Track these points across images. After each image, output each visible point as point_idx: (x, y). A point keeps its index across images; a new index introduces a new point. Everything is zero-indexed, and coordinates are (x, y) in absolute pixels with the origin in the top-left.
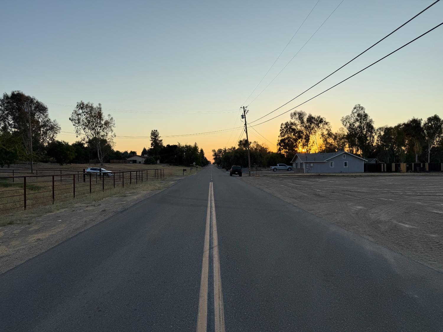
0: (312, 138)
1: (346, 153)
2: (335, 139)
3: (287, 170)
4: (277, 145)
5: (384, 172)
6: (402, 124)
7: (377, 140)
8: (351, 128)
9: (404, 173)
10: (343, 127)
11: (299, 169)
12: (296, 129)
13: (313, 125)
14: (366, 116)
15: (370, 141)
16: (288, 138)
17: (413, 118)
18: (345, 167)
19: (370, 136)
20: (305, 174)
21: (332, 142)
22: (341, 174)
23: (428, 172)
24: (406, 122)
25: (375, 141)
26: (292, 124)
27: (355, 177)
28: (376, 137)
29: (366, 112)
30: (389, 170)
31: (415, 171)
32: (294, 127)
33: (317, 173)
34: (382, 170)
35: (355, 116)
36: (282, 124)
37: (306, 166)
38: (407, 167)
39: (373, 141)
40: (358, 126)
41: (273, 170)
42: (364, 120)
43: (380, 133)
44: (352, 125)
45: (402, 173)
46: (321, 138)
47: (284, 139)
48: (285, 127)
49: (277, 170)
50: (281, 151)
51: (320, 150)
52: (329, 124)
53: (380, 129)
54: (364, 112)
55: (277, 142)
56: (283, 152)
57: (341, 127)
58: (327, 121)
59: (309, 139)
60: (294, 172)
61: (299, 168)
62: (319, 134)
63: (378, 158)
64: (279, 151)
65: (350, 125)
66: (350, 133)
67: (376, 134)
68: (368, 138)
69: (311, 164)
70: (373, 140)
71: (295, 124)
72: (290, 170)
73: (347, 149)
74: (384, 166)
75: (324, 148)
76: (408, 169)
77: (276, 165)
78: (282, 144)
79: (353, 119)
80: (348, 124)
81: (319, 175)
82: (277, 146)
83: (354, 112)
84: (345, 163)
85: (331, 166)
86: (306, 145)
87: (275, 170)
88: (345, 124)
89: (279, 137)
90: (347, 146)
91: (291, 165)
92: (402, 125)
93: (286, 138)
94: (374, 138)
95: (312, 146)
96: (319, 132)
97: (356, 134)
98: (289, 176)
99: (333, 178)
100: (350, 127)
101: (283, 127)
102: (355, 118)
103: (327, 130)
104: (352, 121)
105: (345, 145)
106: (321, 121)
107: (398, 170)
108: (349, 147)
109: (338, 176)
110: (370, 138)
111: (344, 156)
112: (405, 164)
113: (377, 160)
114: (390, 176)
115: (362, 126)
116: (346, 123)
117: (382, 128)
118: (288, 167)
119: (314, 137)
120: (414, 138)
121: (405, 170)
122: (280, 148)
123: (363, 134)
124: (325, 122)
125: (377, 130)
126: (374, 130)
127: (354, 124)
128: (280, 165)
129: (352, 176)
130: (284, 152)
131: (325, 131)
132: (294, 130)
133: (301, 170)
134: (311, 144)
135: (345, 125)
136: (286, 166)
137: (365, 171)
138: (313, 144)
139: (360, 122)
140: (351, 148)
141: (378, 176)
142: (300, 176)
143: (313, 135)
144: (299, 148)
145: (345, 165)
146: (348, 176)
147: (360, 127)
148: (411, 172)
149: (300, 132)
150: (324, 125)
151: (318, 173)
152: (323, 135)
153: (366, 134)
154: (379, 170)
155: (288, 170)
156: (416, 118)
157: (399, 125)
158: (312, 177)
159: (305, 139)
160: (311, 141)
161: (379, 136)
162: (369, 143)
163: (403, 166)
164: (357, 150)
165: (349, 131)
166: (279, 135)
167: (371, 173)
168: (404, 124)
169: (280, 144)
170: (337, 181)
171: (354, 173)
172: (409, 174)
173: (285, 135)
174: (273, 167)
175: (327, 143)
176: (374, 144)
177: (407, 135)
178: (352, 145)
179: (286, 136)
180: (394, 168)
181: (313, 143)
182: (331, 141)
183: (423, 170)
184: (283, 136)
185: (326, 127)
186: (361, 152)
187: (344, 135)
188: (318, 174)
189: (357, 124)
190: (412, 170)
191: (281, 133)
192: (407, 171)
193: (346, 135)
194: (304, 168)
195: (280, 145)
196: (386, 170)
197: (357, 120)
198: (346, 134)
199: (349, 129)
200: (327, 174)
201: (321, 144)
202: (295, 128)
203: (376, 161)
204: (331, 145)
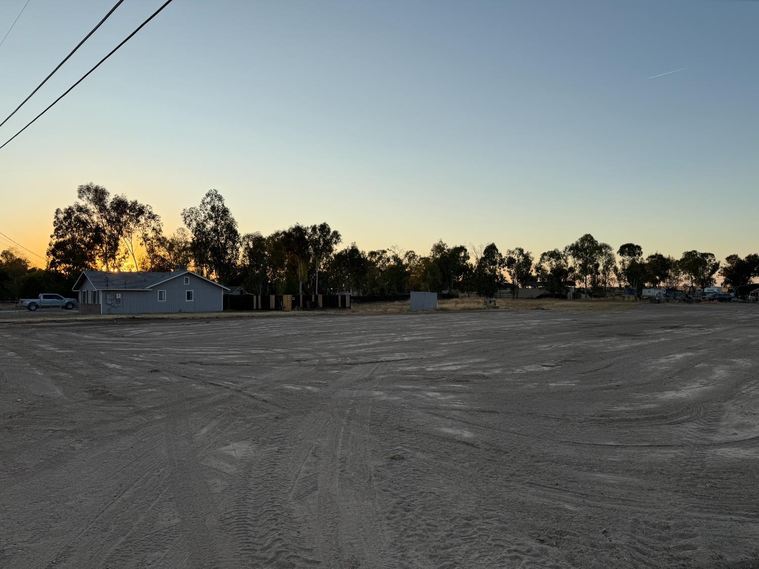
0: (124, 244)
1: (189, 274)
2: (170, 249)
3: (63, 307)
4: (48, 254)
5: (257, 310)
6: (280, 233)
7: (244, 256)
8: (199, 230)
9: (288, 311)
10: (185, 227)
11: (89, 305)
12: (90, 221)
13: (124, 218)
14: (225, 211)
15: (233, 257)
16: (73, 239)
17: (296, 224)
18: (187, 301)
19: (232, 248)
20: (102, 317)
21: (164, 255)
22: (180, 316)
23: (322, 309)
24: (287, 229)
25: (241, 257)
26: (80, 209)
27: (208, 320)
28: (241, 250)
29: (226, 205)
30: (266, 307)
31: (305, 308)
32: (84, 217)
33: (129, 314)
34: (255, 307)
35: (206, 210)
36: (58, 211)
37: (105, 299)
38: (293, 301)
39: (237, 258)
40: (212, 229)
41: (29, 307)
42: (222, 219)
43: (248, 244)
44: (201, 225)
45: (286, 311)
46: (141, 244)
47: (64, 241)
48: (65, 218)
49: (37, 307)
50: (56, 267)
51: (143, 268)
52: (157, 219)
53: (248, 236)
54: (223, 205)
55: (47, 247)
56: (61, 268)
57: (182, 227)
58: (154, 213)
59: (117, 245)
60: (78, 311)
61: (90, 302)
62: (139, 237)
63: (245, 285)
64: (52, 267)
65: (198, 224)
66: (198, 240)
67: (241, 245)
68: (229, 251)
69: (117, 295)
70: (236, 255)
71: (87, 211)
72: (70, 306)
73: (191, 267)
74: (257, 300)
75: (148, 265)
76: (295, 305)
77: (37, 297)
78: (59, 253)
79: (203, 215)
80: (194, 224)
81: (133, 318)
82: (47, 257)
83: (206, 201)
84: (189, 293)
85: (161, 299)
86: (110, 257)
87: (33, 308)
88: (188, 222)
89: (52, 237)
90: (192, 263)
91: (75, 296)
92: (282, 233)
93: (69, 240)
94: (238, 251)
95: (123, 259)
96: (138, 233)
97: (208, 242)
98: (60, 321)
99: (161, 324)
100: (197, 228)
101: (61, 216)
102: (207, 212)
103: (154, 229)
104: (202, 217)
105: (188, 262)
106: (141, 211)
107: (279, 307)
108: (196, 265)
109: (172, 320)
110: (232, 251)
111: (187, 280)
112: (289, 296)
113: (242, 289)
114: (268, 317)
115: (219, 229)
116: (191, 221)
117: (252, 235)
118: (67, 300)
119: (128, 242)
120: (297, 256)
121: (290, 307)
122: (54, 260)
123: (221, 243)
124: (150, 213)
125: (244, 238)
126: (239, 239)
127: (205, 223)
128: (45, 297)
129: (202, 319)
130: (63, 269)
131: (150, 231)
132: (84, 224)
133: (95, 309)
134: (123, 255)
135: (189, 225)
136: (62, 299)
137: (226, 308)
138: (127, 256)
139: (216, 222)
140: (199, 268)
141: (249, 317)
142: (90, 322)
143: (126, 237)
144: (97, 261)
145: (189, 298)
146: (193, 319)
147: (214, 230)
148: (298, 310)
149: (98, 230)
150: (149, 220)
151: (132, 314)
152: (145, 238)
153: (225, 244)
154: (249, 308)
155: (66, 307)
156: (300, 225)
157: (277, 234)
158: (114, 324)
159: (109, 243)
160: (122, 248)
161: (246, 249)
162: (230, 259)
163: (287, 299)
164: (210, 272)
165: (195, 235)
166: (53, 234)
167: (235, 312)
168: (284, 232)
169: (53, 252)
170: (171, 331)
171: (206, 312)
172: (296, 312)
173: (66, 235)
174: (27, 302)
175: (156, 256)
176: (239, 262)
177: (288, 250)
178: (200, 261)
179: (68, 237)
180: (272, 304)
181: (126, 253)
182: (162, 252)
183: (315, 306)
184: (62, 236)
185: (153, 224)
186: (216, 275)
187: (186, 242)
188: (131, 316)
189: (210, 225)
190: (299, 306)
191: (56, 230)
192: (293, 308)
193: (191, 243)
194: (101, 303)
195: (54, 254)
196: (260, 306)
197: (211, 218)
198: (190, 240)
199: (196, 232)
200: (150, 316)
201: (144, 255)
202: (87, 218)
203: (241, 291)
204: (163, 260)
